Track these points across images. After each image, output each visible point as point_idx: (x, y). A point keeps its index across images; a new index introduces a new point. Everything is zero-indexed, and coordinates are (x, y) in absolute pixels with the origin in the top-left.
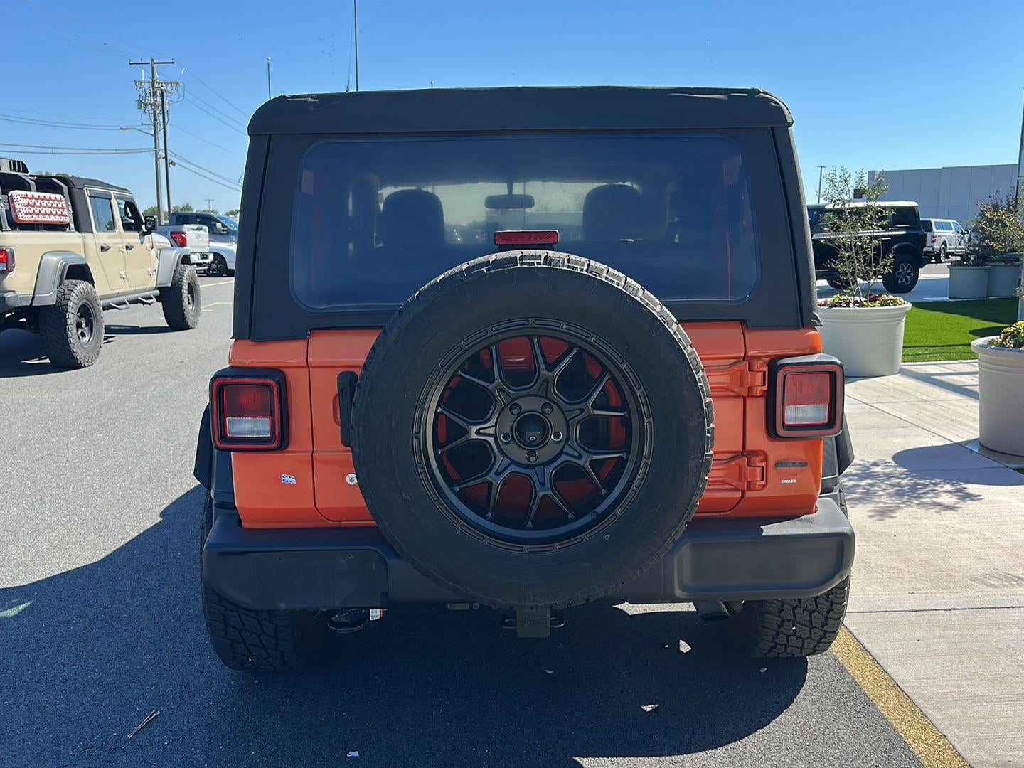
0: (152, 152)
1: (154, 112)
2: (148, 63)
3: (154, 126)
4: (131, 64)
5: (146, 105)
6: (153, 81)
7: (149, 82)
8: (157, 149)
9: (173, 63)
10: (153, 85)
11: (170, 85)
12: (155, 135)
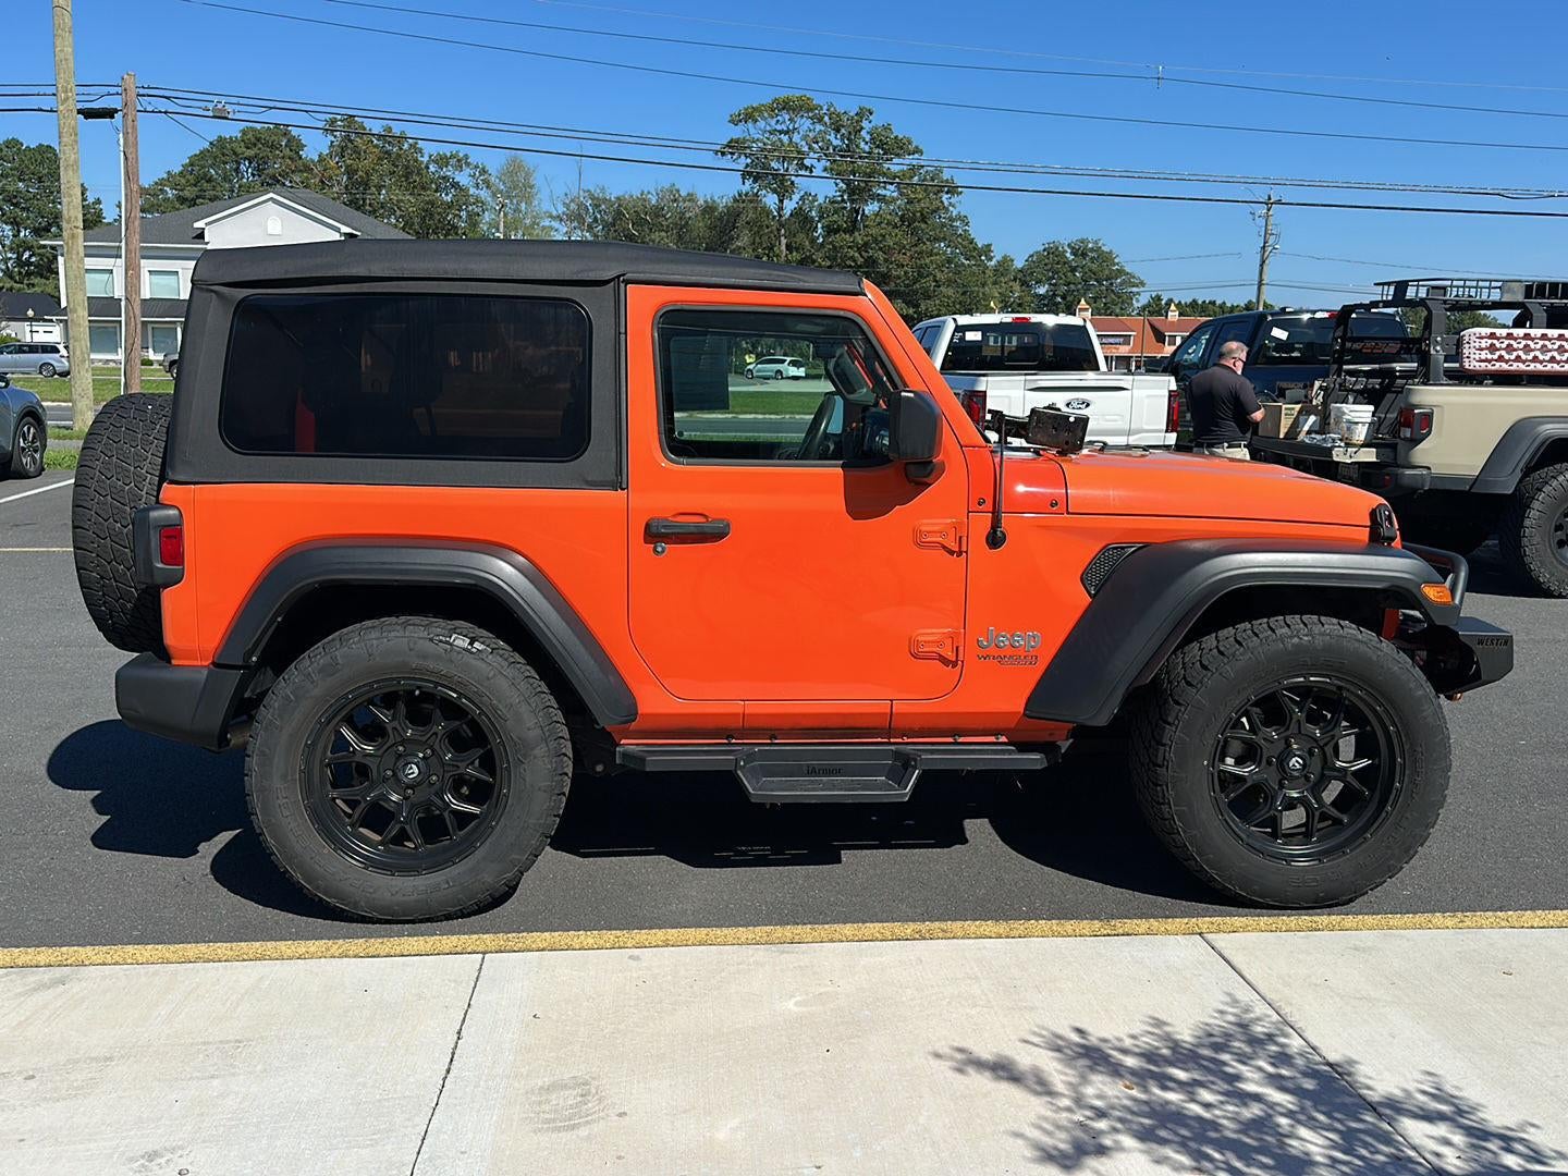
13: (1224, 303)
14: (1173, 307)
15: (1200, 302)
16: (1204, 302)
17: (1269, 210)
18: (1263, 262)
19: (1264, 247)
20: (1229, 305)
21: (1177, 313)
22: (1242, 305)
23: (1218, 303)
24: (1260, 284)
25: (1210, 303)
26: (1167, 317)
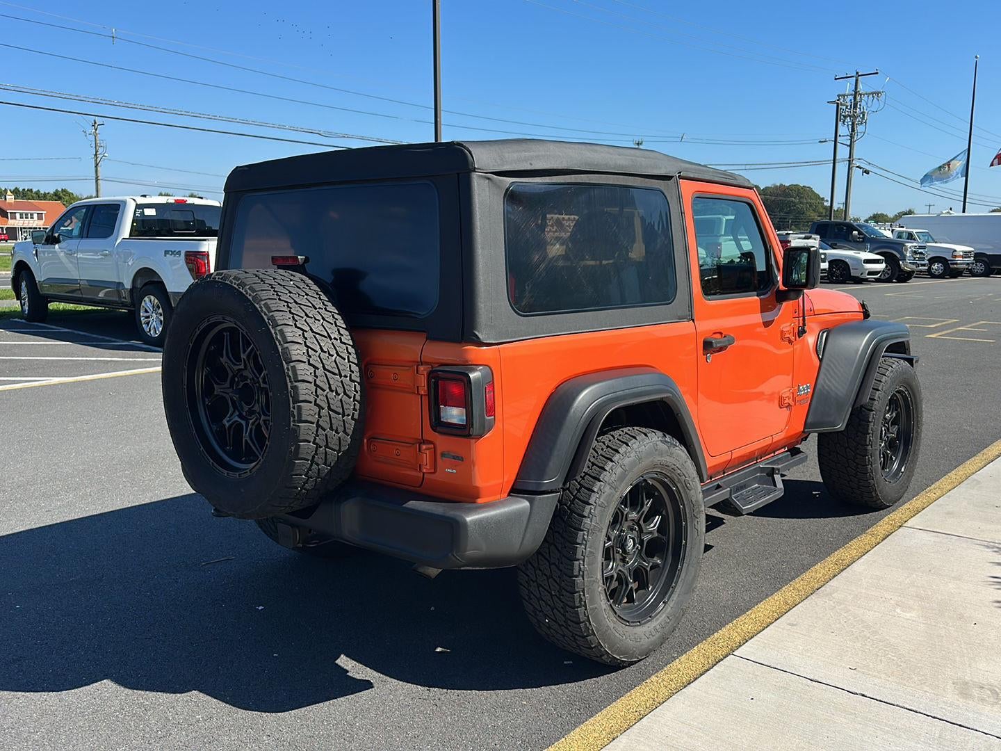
0: (845, 162)
1: (853, 124)
2: (853, 77)
3: (851, 137)
4: (836, 79)
5: (845, 117)
6: (856, 93)
7: (851, 95)
8: (851, 159)
9: (877, 73)
10: (855, 98)
11: (871, 96)
12: (850, 146)
13: (38, 191)
14: (9, 193)
15: (21, 190)
16: (24, 190)
17: (96, 130)
18: (96, 166)
19: (96, 155)
20: (42, 192)
21: (13, 197)
22: (52, 192)
23: (34, 190)
24: (97, 180)
25: (28, 190)
26: (6, 199)
